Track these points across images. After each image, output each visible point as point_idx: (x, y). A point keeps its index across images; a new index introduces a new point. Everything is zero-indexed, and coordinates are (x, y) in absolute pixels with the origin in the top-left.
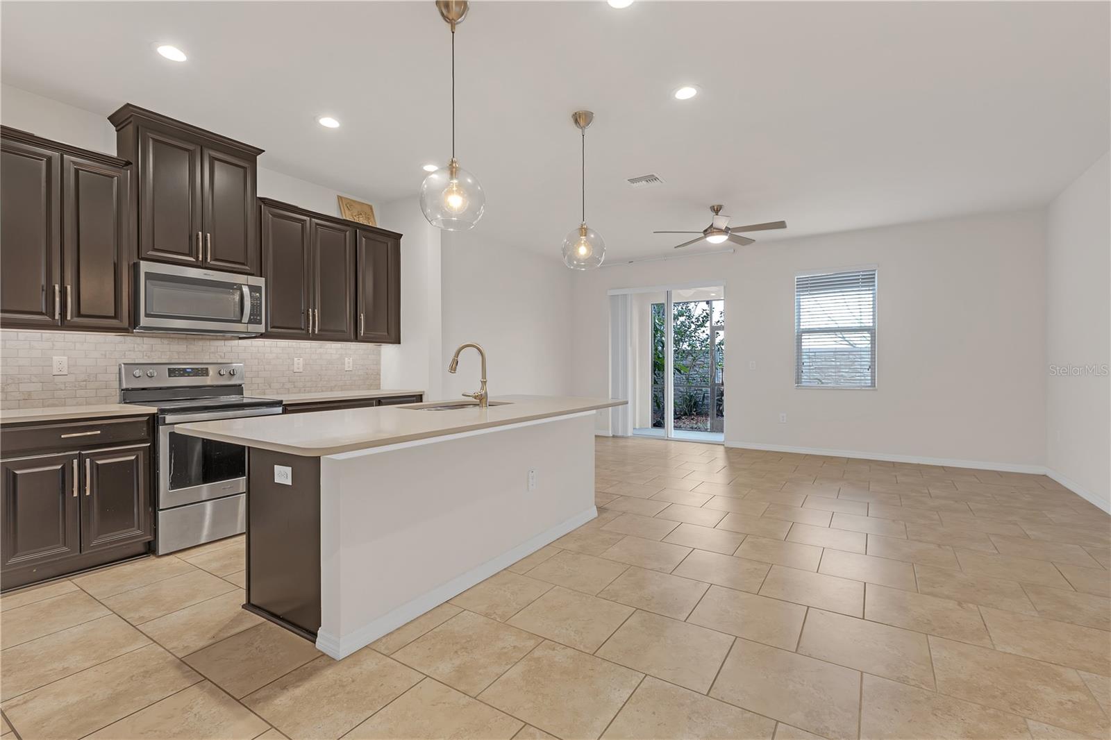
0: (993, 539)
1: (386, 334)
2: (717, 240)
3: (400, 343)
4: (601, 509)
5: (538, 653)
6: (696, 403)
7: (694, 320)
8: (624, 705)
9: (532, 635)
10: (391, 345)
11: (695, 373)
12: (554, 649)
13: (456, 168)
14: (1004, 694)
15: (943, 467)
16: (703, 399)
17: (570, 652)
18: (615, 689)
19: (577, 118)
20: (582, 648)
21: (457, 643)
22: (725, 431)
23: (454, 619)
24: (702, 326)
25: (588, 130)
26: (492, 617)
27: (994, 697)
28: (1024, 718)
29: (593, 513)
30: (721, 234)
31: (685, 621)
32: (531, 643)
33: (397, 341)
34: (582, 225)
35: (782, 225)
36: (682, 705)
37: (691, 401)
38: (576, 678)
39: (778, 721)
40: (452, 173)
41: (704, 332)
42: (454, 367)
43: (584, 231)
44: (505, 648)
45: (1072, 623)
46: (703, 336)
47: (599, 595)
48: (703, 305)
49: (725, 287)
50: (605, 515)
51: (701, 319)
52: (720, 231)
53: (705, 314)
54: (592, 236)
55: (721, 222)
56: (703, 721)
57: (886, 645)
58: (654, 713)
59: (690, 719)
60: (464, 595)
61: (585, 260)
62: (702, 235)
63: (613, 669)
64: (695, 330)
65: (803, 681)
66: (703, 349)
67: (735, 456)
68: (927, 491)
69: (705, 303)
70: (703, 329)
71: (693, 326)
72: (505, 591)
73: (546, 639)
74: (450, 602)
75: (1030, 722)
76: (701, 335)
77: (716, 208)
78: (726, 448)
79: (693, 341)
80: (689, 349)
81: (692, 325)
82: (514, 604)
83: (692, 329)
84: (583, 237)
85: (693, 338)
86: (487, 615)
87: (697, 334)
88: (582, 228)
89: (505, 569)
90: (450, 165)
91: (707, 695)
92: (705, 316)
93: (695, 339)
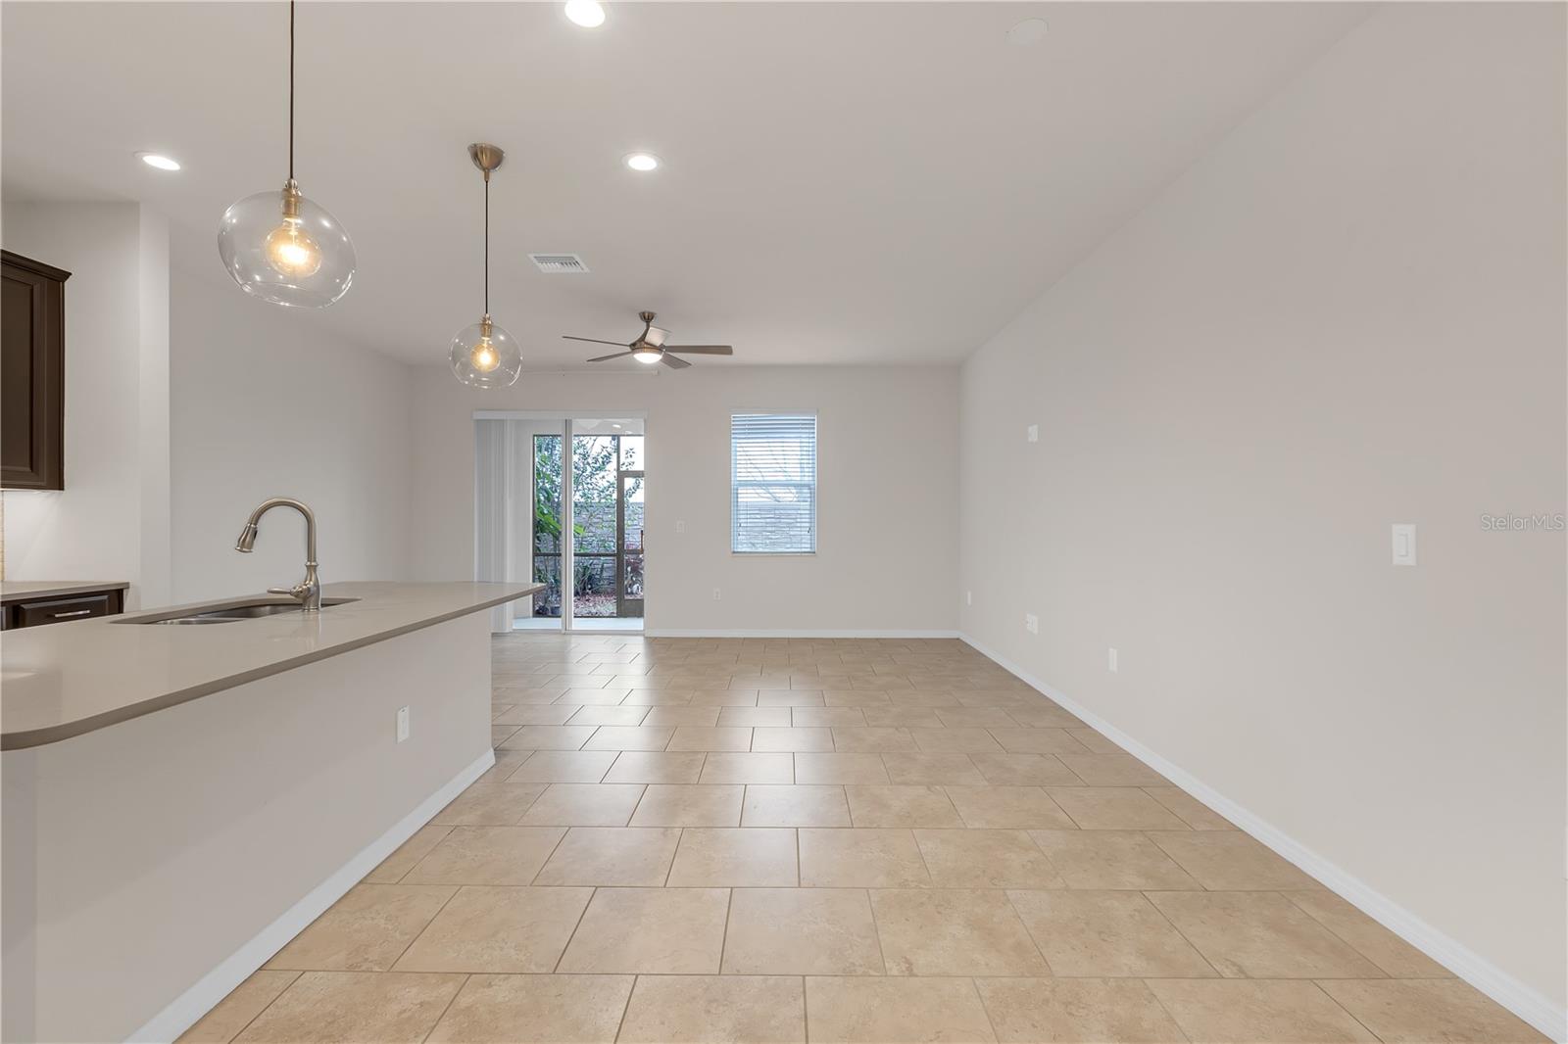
0: (936, 712)
1: (28, 469)
2: (648, 358)
3: (61, 487)
4: (499, 752)
5: (464, 1001)
6: (590, 578)
7: (590, 460)
8: (620, 1027)
9: (446, 976)
10: (36, 492)
11: (591, 534)
12: (490, 985)
13: (297, 196)
14: (984, 871)
15: (877, 639)
16: (602, 571)
17: (516, 981)
18: (601, 1011)
19: (477, 153)
20: (533, 969)
21: (310, 1033)
22: (645, 615)
23: (287, 995)
24: (600, 469)
25: (494, 175)
26: (363, 968)
27: (977, 877)
28: (1004, 889)
29: (489, 759)
30: (653, 352)
31: (665, 886)
32: (449, 989)
33: (57, 482)
34: (485, 320)
35: (726, 350)
36: (694, 998)
37: (584, 575)
38: (539, 1016)
39: (804, 976)
40: (288, 205)
41: (603, 477)
42: (248, 539)
43: (486, 328)
44: (405, 1011)
45: (1011, 785)
46: (603, 484)
47: (535, 883)
48: (606, 441)
49: (645, 421)
50: (506, 760)
51: (600, 460)
52: (653, 348)
53: (605, 453)
54: (502, 338)
55: (655, 337)
56: (726, 1008)
57: (881, 851)
58: (663, 1023)
59: (709, 1012)
60: (295, 946)
61: (488, 374)
62: (629, 349)
63: (588, 983)
64: (592, 475)
65: (816, 918)
66: (603, 501)
67: (664, 652)
68: (870, 669)
69: (610, 438)
70: (602, 474)
71: (589, 469)
72: (373, 919)
73: (471, 974)
74: (271, 966)
75: (1008, 892)
76: (600, 481)
77: (646, 315)
78: (646, 638)
79: (589, 489)
80: (582, 500)
81: (588, 467)
82: (397, 934)
83: (588, 473)
84: (486, 339)
85: (589, 486)
86: (350, 969)
87: (593, 480)
88: (484, 324)
89: (361, 882)
90: (285, 190)
91: (719, 974)
92: (605, 456)
93: (591, 487)
